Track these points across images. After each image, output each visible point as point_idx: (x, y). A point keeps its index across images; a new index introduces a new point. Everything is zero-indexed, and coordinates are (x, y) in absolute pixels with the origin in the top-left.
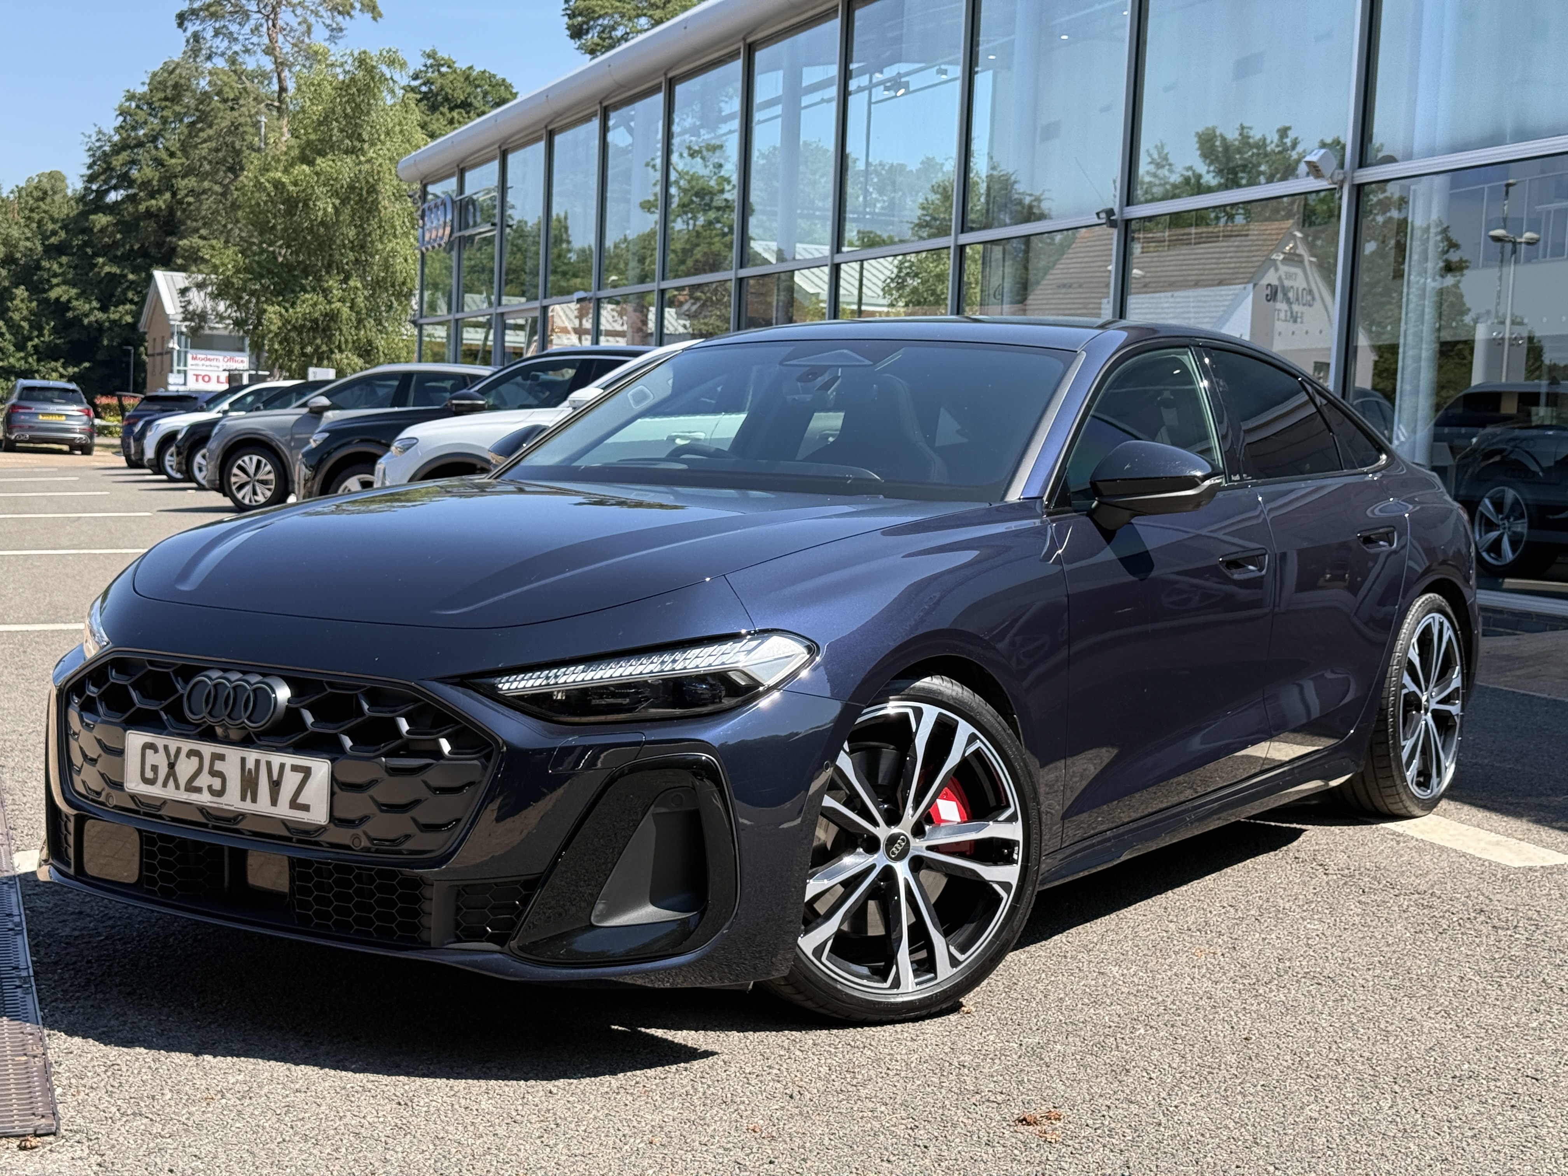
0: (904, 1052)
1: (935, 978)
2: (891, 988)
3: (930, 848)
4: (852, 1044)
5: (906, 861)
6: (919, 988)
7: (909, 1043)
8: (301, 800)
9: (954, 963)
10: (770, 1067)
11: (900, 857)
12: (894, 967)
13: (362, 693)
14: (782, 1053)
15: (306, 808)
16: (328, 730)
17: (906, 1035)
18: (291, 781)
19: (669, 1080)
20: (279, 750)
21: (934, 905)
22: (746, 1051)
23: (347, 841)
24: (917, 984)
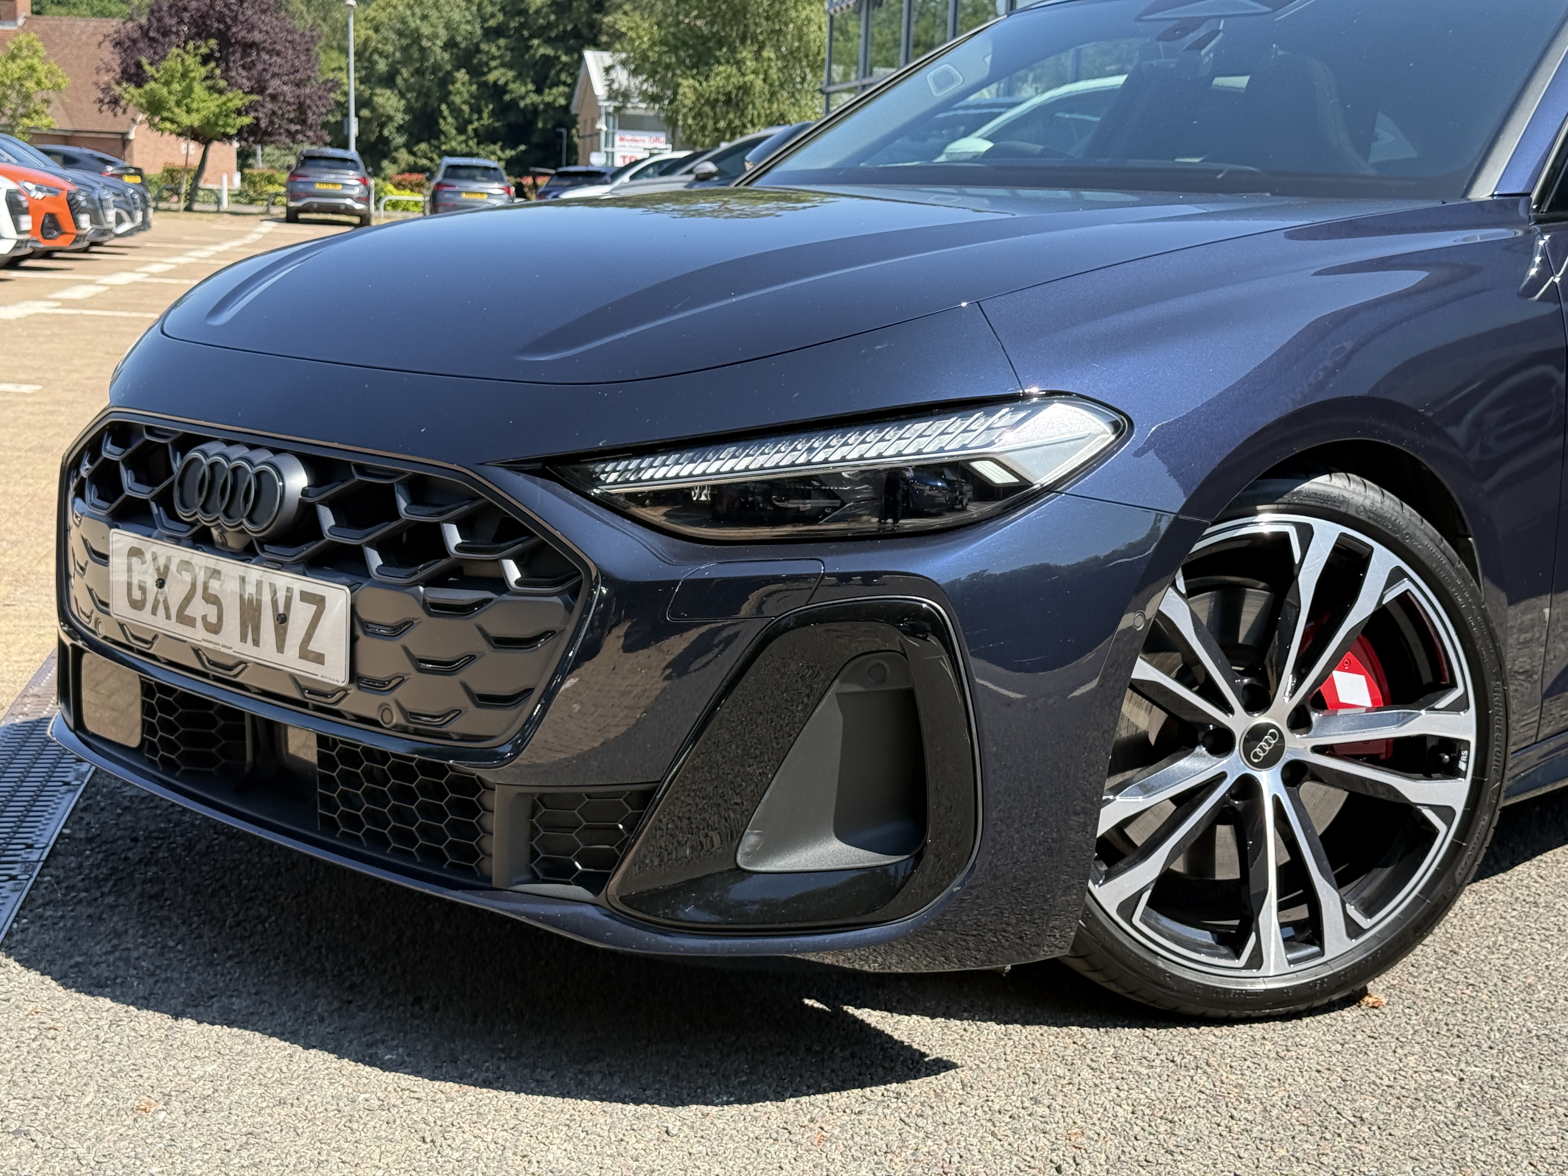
0: (1262, 1082)
1: (1322, 953)
2: (1247, 967)
3: (1318, 750)
4: (1178, 1059)
5: (1278, 768)
6: (1293, 968)
7: (1272, 1065)
8: (313, 647)
9: (1353, 930)
10: (1036, 1101)
11: (1267, 763)
12: (1253, 935)
13: (400, 483)
14: (1060, 1072)
15: (319, 659)
16: (349, 538)
17: (1269, 1045)
18: (300, 614)
19: (864, 1117)
20: (281, 566)
21: (1323, 837)
22: (1003, 1064)
23: (372, 714)
24: (1291, 962)
